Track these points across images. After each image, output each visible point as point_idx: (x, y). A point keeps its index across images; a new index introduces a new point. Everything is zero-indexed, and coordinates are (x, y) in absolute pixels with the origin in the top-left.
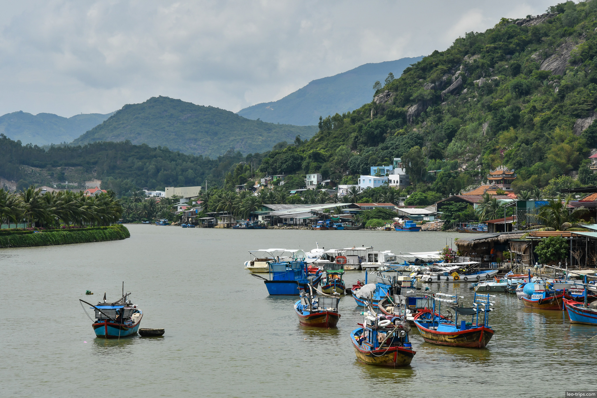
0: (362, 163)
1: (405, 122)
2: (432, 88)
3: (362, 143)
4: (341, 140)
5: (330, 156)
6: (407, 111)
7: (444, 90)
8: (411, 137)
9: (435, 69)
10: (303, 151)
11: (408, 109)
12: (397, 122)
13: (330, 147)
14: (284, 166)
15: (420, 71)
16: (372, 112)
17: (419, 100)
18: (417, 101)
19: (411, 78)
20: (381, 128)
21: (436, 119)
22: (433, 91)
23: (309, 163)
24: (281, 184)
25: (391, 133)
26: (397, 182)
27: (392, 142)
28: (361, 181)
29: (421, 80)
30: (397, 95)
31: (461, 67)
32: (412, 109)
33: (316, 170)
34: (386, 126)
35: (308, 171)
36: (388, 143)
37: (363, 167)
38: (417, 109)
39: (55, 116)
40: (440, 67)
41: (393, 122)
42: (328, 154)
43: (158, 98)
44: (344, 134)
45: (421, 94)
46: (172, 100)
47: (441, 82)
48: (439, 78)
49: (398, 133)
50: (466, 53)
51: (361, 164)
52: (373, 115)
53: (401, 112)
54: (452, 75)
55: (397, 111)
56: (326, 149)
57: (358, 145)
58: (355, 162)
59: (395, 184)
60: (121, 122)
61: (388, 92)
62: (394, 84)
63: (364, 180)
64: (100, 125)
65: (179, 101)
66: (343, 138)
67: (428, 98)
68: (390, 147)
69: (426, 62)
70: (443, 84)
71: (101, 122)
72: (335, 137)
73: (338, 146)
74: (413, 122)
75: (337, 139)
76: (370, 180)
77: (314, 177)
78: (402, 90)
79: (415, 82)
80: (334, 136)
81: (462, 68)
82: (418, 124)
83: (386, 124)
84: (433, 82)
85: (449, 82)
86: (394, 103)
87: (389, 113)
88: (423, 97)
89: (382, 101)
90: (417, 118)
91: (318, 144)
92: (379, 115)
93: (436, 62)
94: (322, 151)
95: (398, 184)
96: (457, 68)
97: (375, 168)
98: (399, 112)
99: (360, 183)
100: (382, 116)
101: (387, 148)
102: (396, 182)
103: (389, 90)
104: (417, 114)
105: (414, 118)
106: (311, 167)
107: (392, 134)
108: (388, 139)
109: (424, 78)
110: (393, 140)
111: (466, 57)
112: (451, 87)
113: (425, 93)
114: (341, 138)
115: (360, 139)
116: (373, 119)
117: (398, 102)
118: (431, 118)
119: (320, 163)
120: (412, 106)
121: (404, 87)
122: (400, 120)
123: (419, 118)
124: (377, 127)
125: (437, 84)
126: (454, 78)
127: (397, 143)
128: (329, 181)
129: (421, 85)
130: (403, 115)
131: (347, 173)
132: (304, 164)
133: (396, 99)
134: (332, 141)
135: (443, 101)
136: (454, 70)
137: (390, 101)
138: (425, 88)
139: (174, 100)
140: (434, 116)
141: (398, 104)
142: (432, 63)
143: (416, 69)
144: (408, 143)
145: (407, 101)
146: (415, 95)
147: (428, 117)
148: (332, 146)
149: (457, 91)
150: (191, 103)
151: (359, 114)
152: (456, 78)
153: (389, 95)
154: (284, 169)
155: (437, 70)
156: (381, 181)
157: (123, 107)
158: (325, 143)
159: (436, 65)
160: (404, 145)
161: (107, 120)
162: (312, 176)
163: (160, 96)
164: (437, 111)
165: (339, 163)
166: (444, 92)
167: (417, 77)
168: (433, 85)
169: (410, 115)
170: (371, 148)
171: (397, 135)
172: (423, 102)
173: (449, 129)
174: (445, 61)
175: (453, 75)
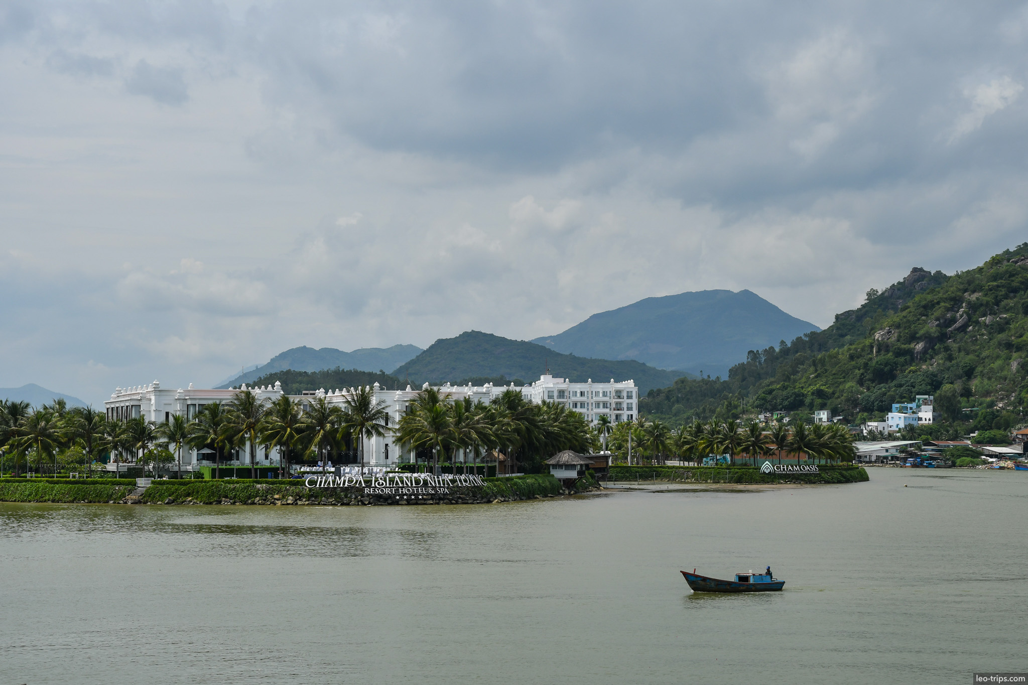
0: (877, 400)
1: (912, 360)
2: (937, 326)
3: (869, 380)
4: (841, 377)
5: (833, 393)
6: (914, 349)
7: (950, 327)
8: (926, 374)
9: (937, 307)
10: (802, 388)
11: (915, 346)
12: (905, 359)
13: (830, 384)
14: (786, 403)
15: (922, 309)
16: (874, 349)
17: (926, 337)
18: (923, 338)
19: (913, 315)
20: (891, 365)
21: (947, 356)
22: (938, 328)
23: (812, 400)
24: (785, 421)
25: (901, 371)
26: (929, 420)
27: (906, 379)
28: (890, 418)
29: (923, 318)
30: (900, 333)
31: (964, 305)
32: (920, 346)
33: (822, 407)
34: (896, 363)
35: (812, 408)
36: (900, 379)
37: (878, 404)
38: (924, 347)
39: (337, 351)
40: (942, 304)
41: (902, 359)
42: (831, 391)
43: (470, 332)
44: (844, 371)
45: (927, 332)
46: (485, 335)
47: (946, 320)
48: (944, 315)
49: (910, 370)
50: (965, 291)
51: (876, 402)
52: (876, 352)
53: (908, 349)
54: (955, 313)
55: (905, 349)
56: (827, 386)
57: (865, 382)
58: (868, 399)
59: (927, 422)
60: (435, 357)
61: (889, 329)
62: (895, 322)
63: (892, 417)
64: (413, 360)
65: (492, 335)
66: (843, 375)
67: (935, 336)
68: (904, 384)
69: (927, 300)
70: (947, 322)
71: (414, 357)
72: (834, 374)
73: (839, 383)
74: (921, 359)
75: (837, 376)
76: (900, 418)
77: (824, 414)
78: (905, 327)
79: (918, 319)
80: (833, 372)
81: (966, 306)
82: (926, 361)
83: (895, 362)
84: (937, 319)
85: (953, 320)
86: (898, 341)
87: (896, 351)
88: (930, 335)
89: (884, 339)
90: (924, 356)
91: (816, 381)
92: (883, 352)
93: (938, 300)
94: (823, 388)
95: (931, 422)
96: (959, 306)
97: (898, 405)
98: (907, 349)
99: (888, 420)
100: (886, 353)
101: (901, 386)
102: (927, 420)
103: (889, 327)
104: (925, 351)
105: (921, 355)
106: (815, 404)
107: (903, 371)
108: (900, 376)
109: (927, 315)
110: (906, 377)
111: (966, 294)
112: (957, 325)
113: (931, 330)
114: (841, 375)
115: (866, 376)
116: (876, 356)
117: (902, 339)
118: (940, 356)
119: (824, 400)
120: (918, 343)
121: (908, 324)
122: (908, 357)
123: (928, 356)
124: (886, 364)
125: (941, 321)
126: (958, 315)
127: (912, 380)
128: (841, 418)
129: (925, 322)
130: (910, 352)
131: (858, 410)
132: (808, 401)
133: (899, 337)
134: (831, 377)
135: (949, 339)
136: (956, 308)
137: (894, 338)
138: (930, 325)
139: (487, 334)
140: (945, 354)
141: (903, 342)
142: (933, 301)
143: (918, 306)
144: (923, 380)
145: (913, 338)
146: (922, 332)
147: (937, 354)
148: (833, 383)
149: (963, 328)
150: (504, 337)
151: (857, 351)
152: (961, 316)
153: (891, 332)
154: (786, 405)
155: (940, 308)
156: (911, 419)
157: (436, 342)
158: (824, 380)
159: (938, 303)
160: (920, 382)
161: (420, 355)
162: (822, 413)
163: (473, 330)
164: (947, 349)
165: (848, 400)
166: (950, 329)
167: (919, 315)
168: (938, 322)
169: (917, 352)
170: (882, 385)
171: (909, 372)
172: (930, 340)
173: (966, 366)
174: (946, 299)
175: (958, 312)
